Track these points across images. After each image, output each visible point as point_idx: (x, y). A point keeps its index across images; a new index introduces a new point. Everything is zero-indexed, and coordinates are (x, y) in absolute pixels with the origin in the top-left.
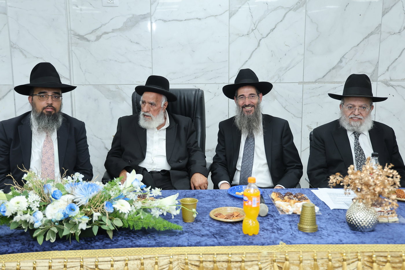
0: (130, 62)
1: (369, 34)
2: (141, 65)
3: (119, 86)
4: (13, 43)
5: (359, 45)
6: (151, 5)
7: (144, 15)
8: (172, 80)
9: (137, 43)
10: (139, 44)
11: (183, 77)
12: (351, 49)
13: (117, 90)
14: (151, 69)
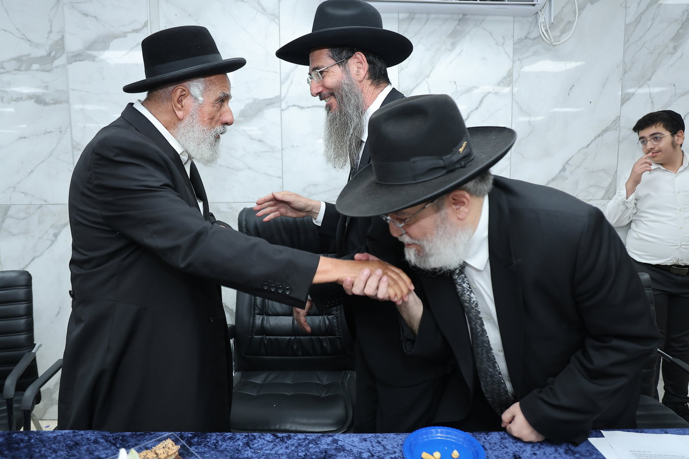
0: (250, 168)
1: (603, 131)
2: (266, 174)
3: (233, 205)
4: (77, 144)
5: (590, 146)
6: (281, 84)
7: (271, 99)
8: (313, 195)
9: (260, 141)
10: (262, 141)
11: (329, 191)
12: (578, 152)
13: (230, 210)
14: (281, 180)
